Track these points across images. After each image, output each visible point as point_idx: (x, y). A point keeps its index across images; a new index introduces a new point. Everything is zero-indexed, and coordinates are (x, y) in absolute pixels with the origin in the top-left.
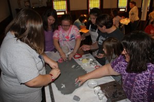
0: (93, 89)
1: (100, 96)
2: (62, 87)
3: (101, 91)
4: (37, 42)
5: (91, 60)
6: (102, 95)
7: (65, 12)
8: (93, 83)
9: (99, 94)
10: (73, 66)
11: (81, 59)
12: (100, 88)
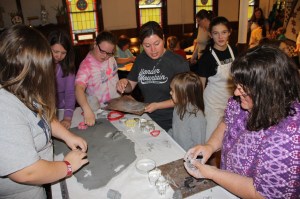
0: (146, 176)
1: (161, 188)
2: (86, 176)
3: (162, 178)
4: (41, 94)
5: (143, 120)
6: (163, 184)
7: (93, 34)
8: (146, 165)
9: (158, 184)
10: (108, 135)
11: (123, 120)
12: (159, 172)
